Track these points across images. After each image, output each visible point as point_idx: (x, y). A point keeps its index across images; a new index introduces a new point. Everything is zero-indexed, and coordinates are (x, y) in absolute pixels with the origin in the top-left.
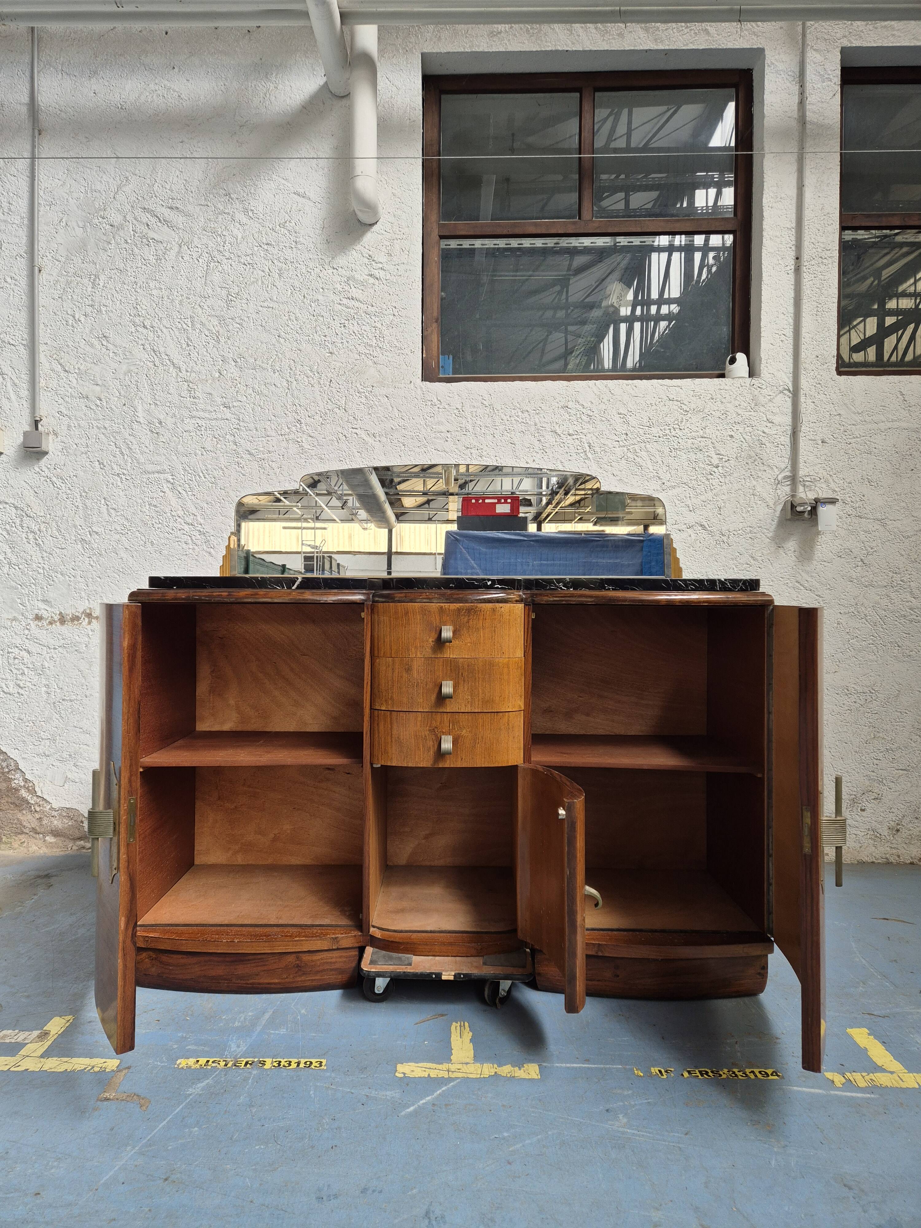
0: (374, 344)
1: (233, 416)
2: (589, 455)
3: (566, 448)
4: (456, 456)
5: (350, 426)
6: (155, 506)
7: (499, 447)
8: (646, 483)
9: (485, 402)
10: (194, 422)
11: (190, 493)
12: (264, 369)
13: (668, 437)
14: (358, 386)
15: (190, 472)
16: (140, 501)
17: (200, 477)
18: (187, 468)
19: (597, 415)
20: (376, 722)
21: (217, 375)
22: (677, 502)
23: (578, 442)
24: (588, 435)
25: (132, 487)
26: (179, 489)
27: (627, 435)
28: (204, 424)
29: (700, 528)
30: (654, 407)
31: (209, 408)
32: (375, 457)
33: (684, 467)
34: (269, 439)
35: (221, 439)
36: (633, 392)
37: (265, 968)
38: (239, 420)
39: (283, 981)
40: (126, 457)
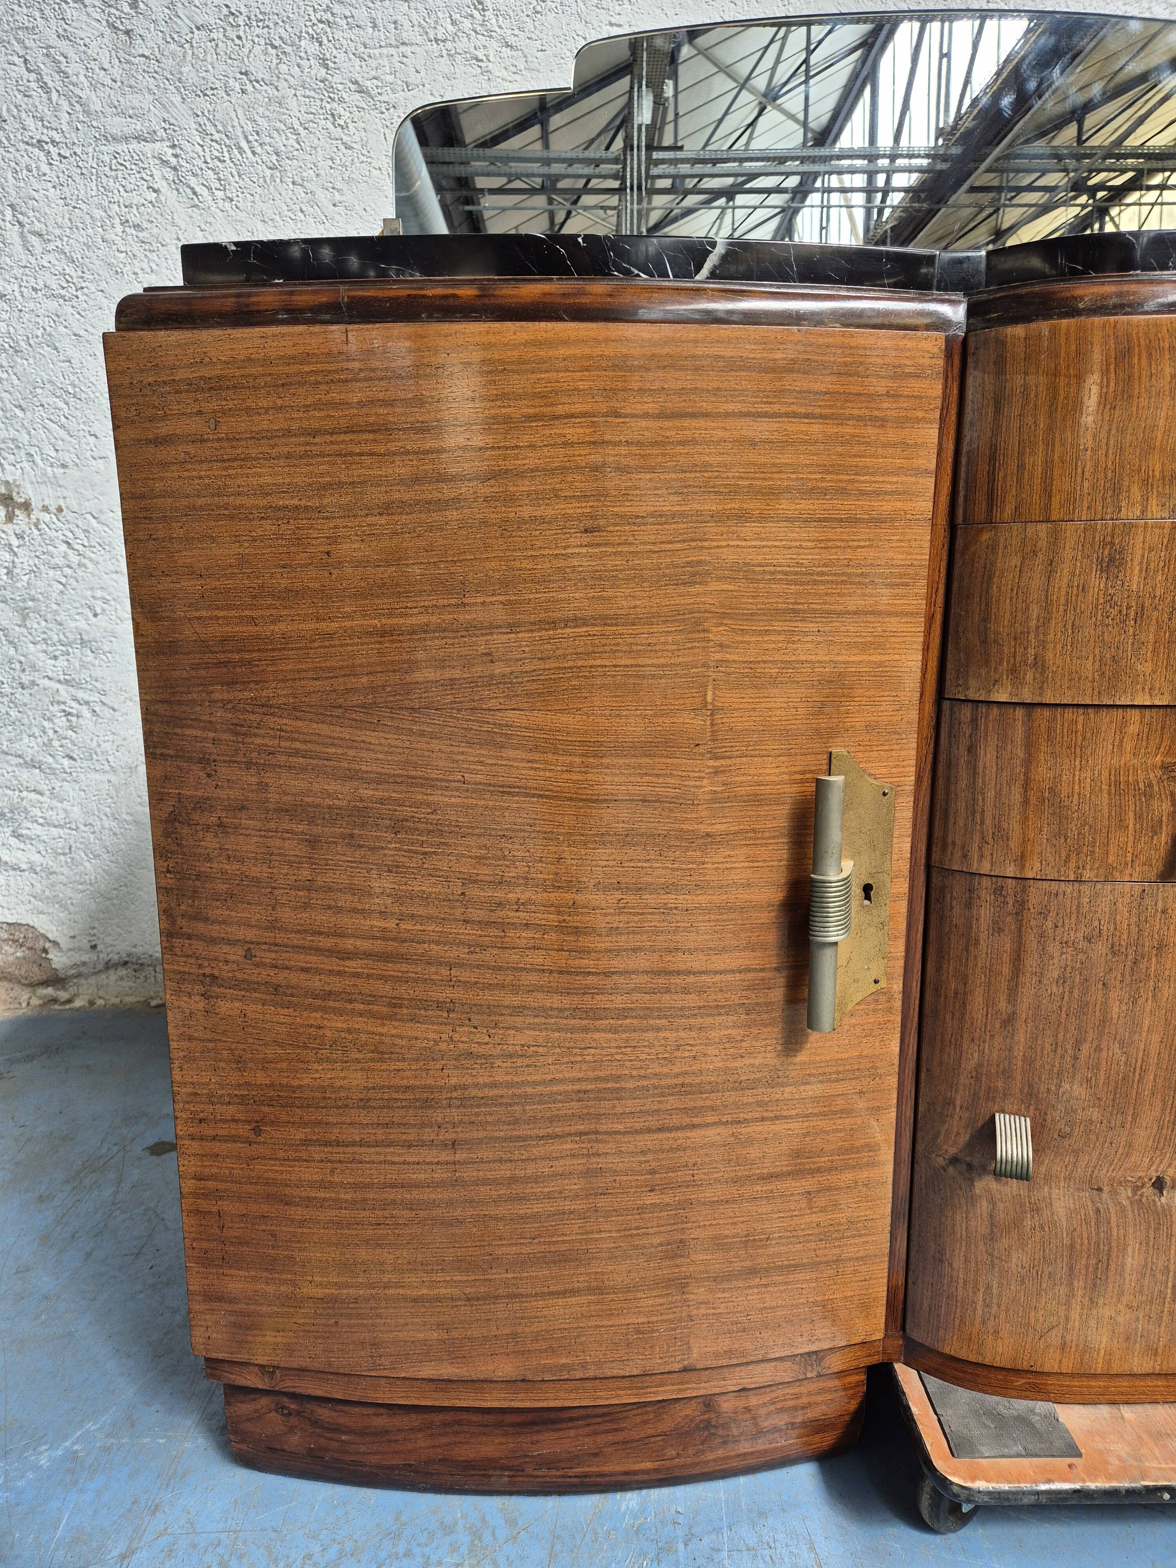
6: (137, 227)
11: (220, 194)
15: (217, 136)
16: (98, 213)
18: (210, 129)
20: (964, 743)
25: (77, 178)
26: (193, 182)
37: (619, 1437)
39: (667, 1464)
40: (54, 96)
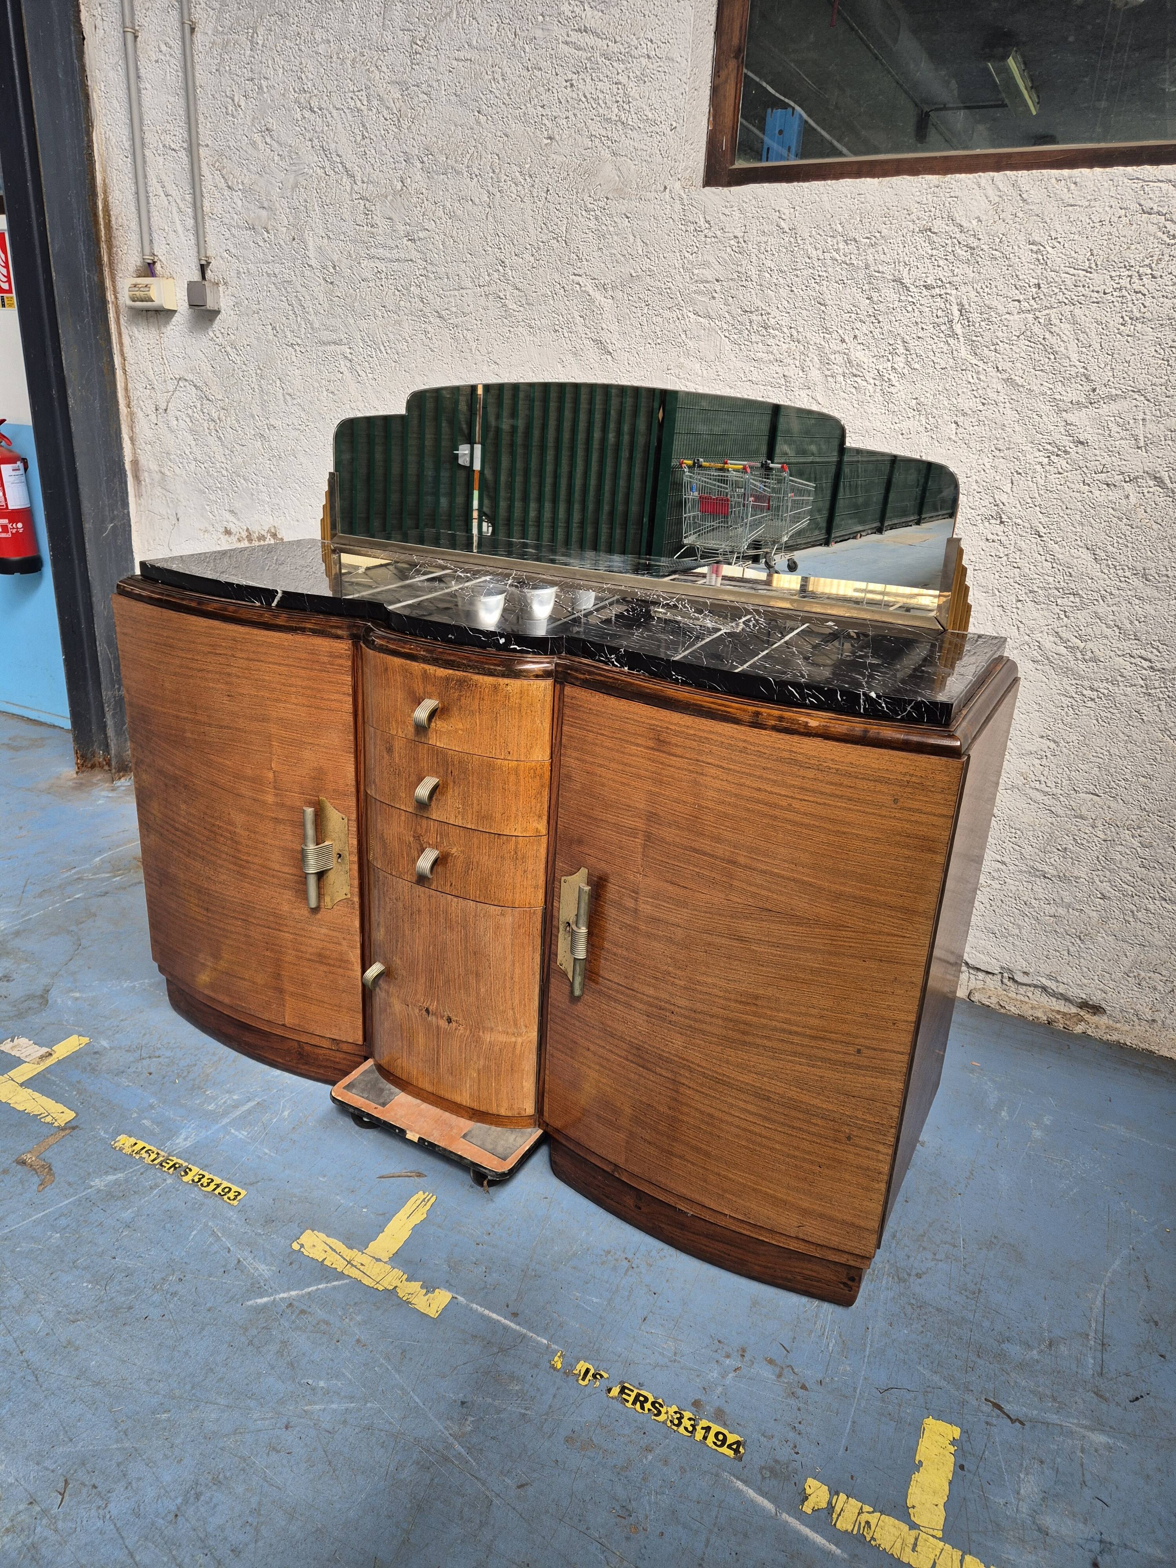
0: (614, 118)
1: (419, 255)
2: (958, 329)
3: (917, 313)
4: (725, 326)
5: (571, 270)
7: (797, 311)
8: (1060, 388)
9: (782, 224)
10: (373, 265)
12: (458, 173)
13: (1124, 293)
14: (586, 198)
15: (369, 343)
16: (316, 385)
17: (381, 352)
18: (367, 339)
19: (985, 247)
21: (399, 186)
22: (1115, 428)
23: (940, 302)
24: (963, 289)
25: (308, 364)
26: (358, 368)
27: (1039, 288)
28: (384, 269)
29: (1151, 483)
30: (1107, 228)
31: (390, 242)
32: (604, 326)
33: (1146, 357)
34: (463, 292)
35: (405, 292)
36: (1066, 196)
37: (269, 1044)
38: (426, 261)
39: (287, 1063)
40: (299, 318)
